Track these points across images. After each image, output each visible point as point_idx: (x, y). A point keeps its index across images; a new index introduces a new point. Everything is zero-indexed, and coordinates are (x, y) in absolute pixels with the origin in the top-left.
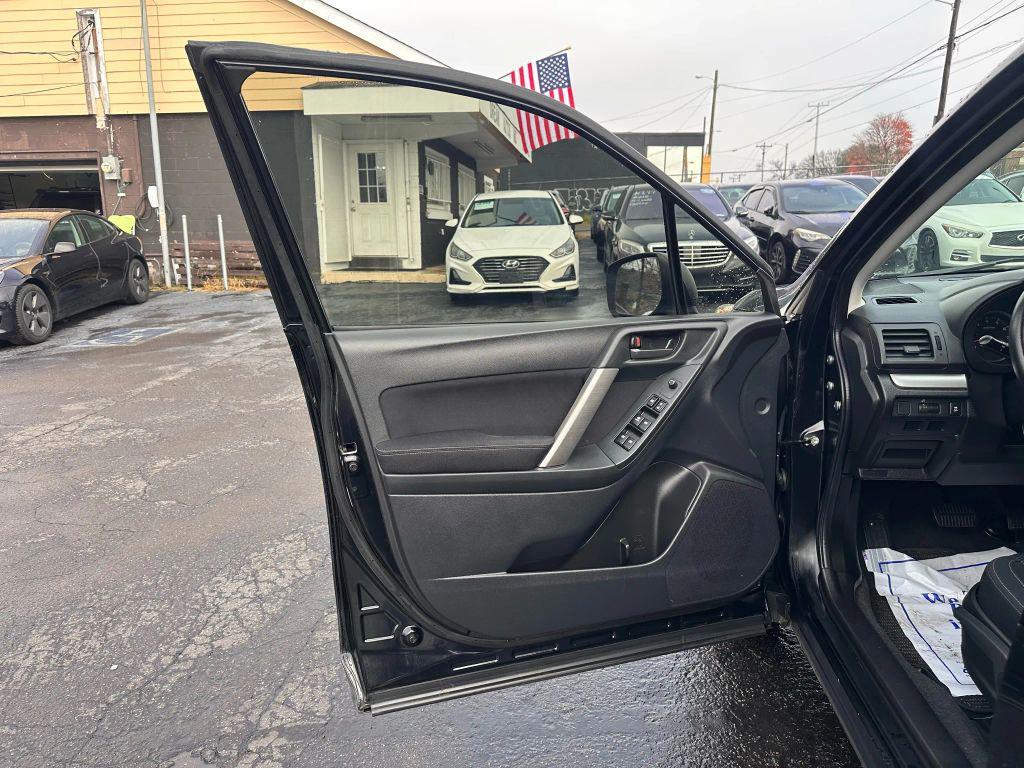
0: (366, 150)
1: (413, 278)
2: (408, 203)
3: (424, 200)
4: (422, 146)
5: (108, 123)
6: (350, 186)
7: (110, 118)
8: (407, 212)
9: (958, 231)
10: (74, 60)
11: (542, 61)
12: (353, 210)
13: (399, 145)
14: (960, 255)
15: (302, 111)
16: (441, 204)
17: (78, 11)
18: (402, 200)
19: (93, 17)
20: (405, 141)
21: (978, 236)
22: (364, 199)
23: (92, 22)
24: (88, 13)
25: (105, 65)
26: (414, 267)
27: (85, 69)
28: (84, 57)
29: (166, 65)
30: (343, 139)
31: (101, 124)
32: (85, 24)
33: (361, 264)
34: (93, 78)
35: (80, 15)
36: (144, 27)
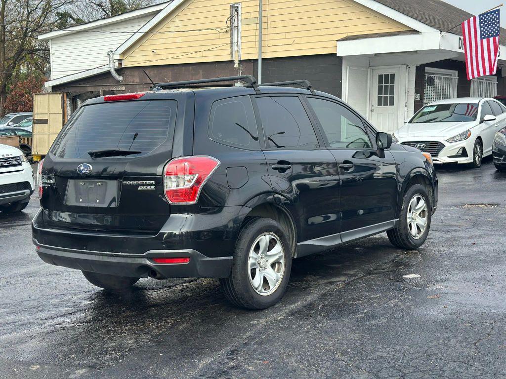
0: (383, 72)
2: (406, 106)
3: (419, 104)
4: (418, 69)
5: (239, 64)
7: (241, 62)
8: (405, 111)
10: (227, 31)
11: (483, 15)
12: (372, 111)
15: (336, 54)
17: (231, 4)
18: (402, 104)
19: (238, 7)
20: (407, 66)
22: (380, 104)
23: (237, 10)
24: (236, 5)
25: (241, 33)
27: (232, 36)
28: (231, 29)
29: (270, 31)
31: (236, 65)
32: (234, 11)
34: (235, 40)
35: (232, 7)
36: (260, 11)
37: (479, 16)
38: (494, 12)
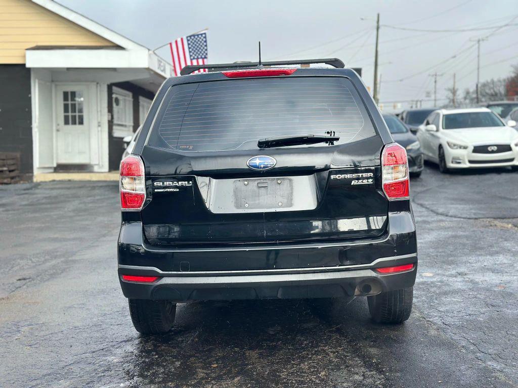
0: (70, 88)
1: (102, 177)
2: (99, 126)
3: (111, 124)
4: (110, 87)
6: (56, 115)
8: (98, 131)
9: (455, 145)
11: (190, 37)
12: (58, 130)
13: (93, 86)
14: (456, 160)
15: (24, 65)
16: (125, 126)
18: (95, 123)
20: (97, 83)
21: (465, 148)
22: (66, 122)
26: (103, 171)
30: (52, 81)
33: (62, 168)
37: (187, 37)
38: (202, 34)
